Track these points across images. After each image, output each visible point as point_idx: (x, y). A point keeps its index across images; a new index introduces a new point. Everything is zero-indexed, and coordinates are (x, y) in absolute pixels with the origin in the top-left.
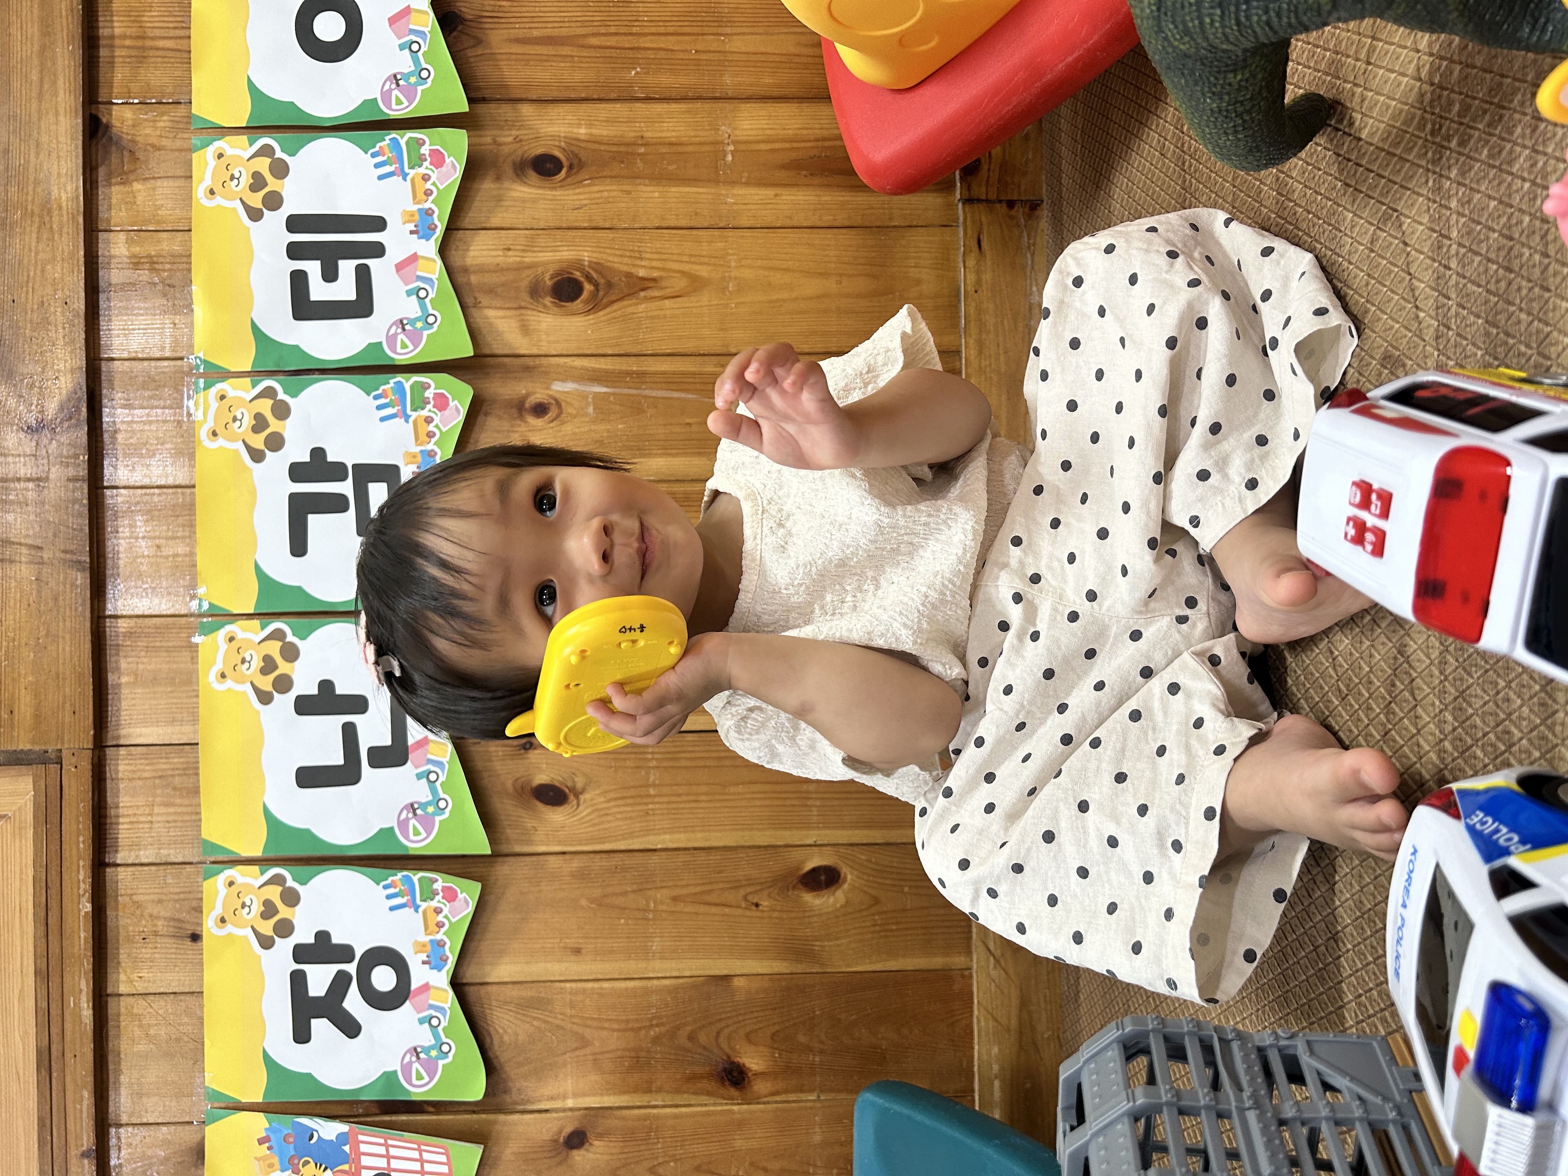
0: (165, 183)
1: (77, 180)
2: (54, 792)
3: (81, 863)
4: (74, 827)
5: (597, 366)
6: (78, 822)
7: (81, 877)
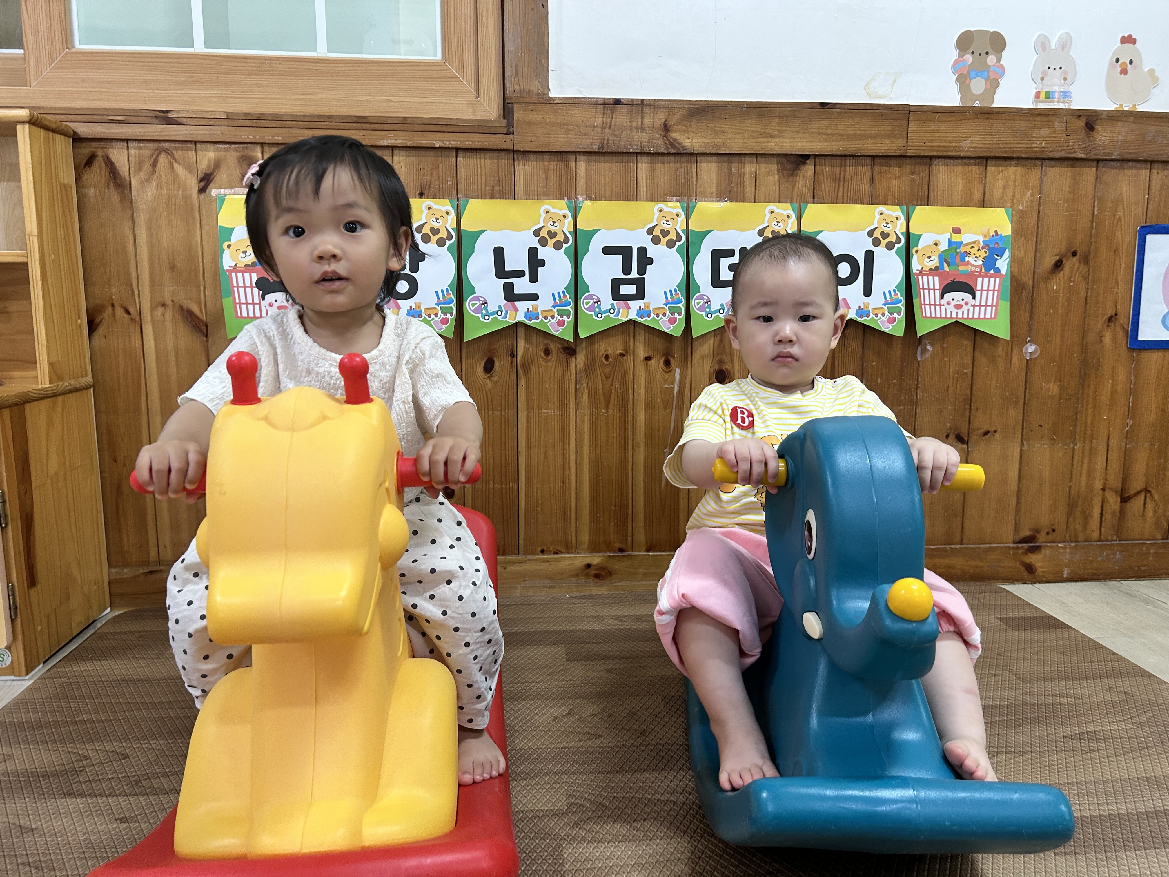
0: (777, 190)
1: (780, 151)
2: (493, 130)
3: (459, 143)
4: (476, 139)
5: (686, 389)
6: (478, 142)
7: (452, 142)
